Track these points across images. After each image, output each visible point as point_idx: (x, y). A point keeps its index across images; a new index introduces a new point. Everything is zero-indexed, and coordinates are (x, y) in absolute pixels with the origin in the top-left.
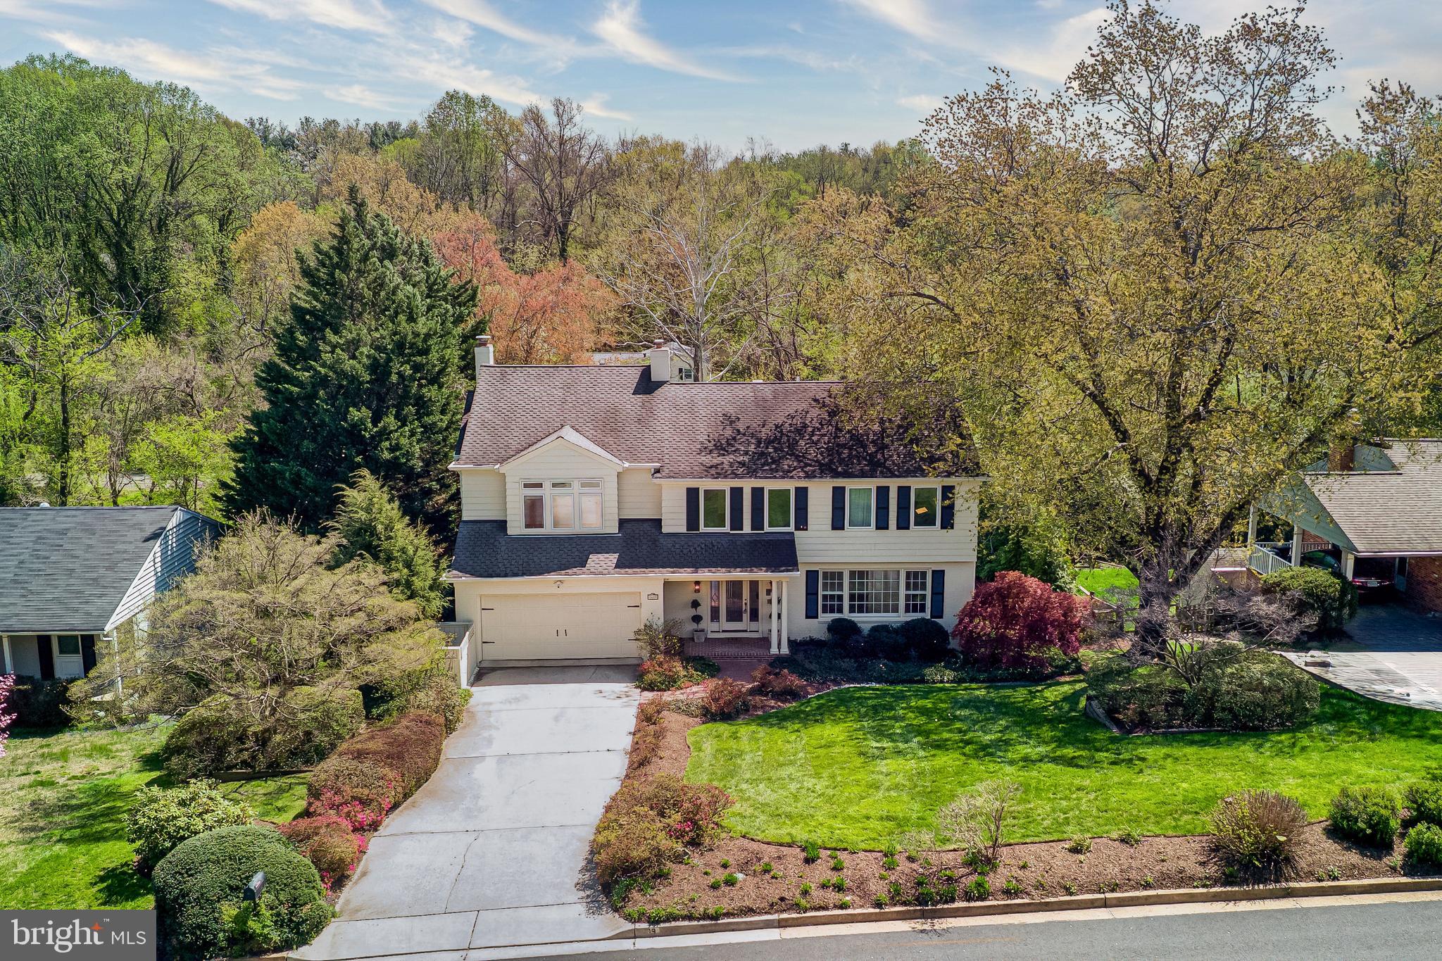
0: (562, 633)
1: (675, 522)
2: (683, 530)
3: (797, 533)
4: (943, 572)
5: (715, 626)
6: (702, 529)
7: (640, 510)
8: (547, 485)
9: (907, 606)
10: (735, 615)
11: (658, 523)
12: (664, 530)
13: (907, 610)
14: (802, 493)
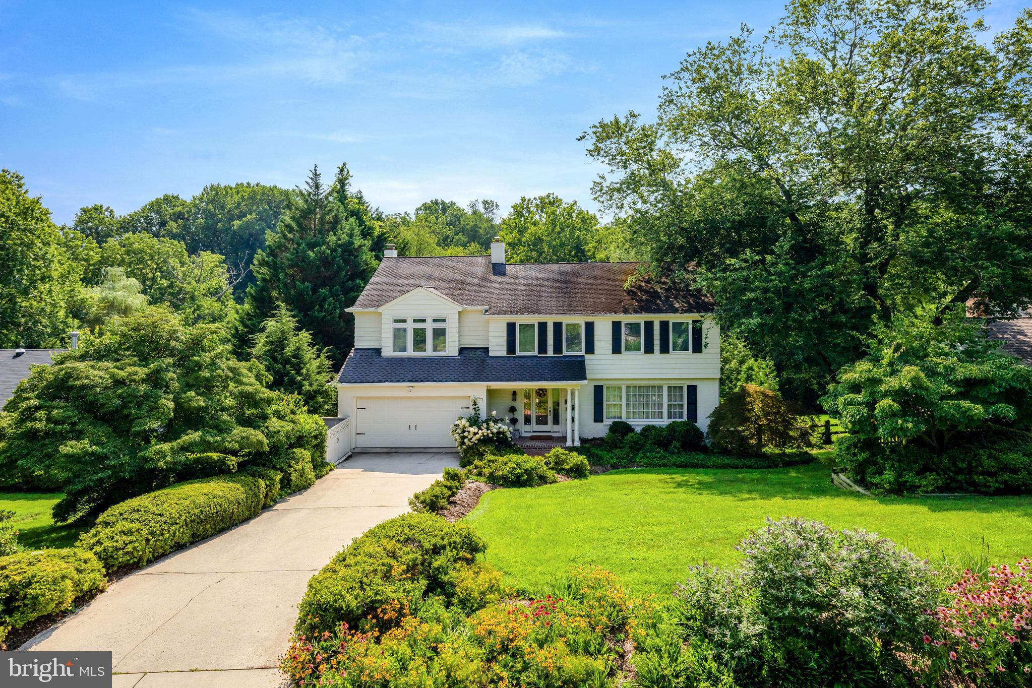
0: (413, 427)
1: (498, 348)
2: (504, 353)
3: (587, 357)
4: (695, 386)
5: (528, 428)
6: (518, 353)
7: (474, 341)
8: (410, 321)
9: (669, 413)
10: (542, 420)
11: (486, 350)
12: (491, 354)
13: (669, 417)
14: (590, 327)
